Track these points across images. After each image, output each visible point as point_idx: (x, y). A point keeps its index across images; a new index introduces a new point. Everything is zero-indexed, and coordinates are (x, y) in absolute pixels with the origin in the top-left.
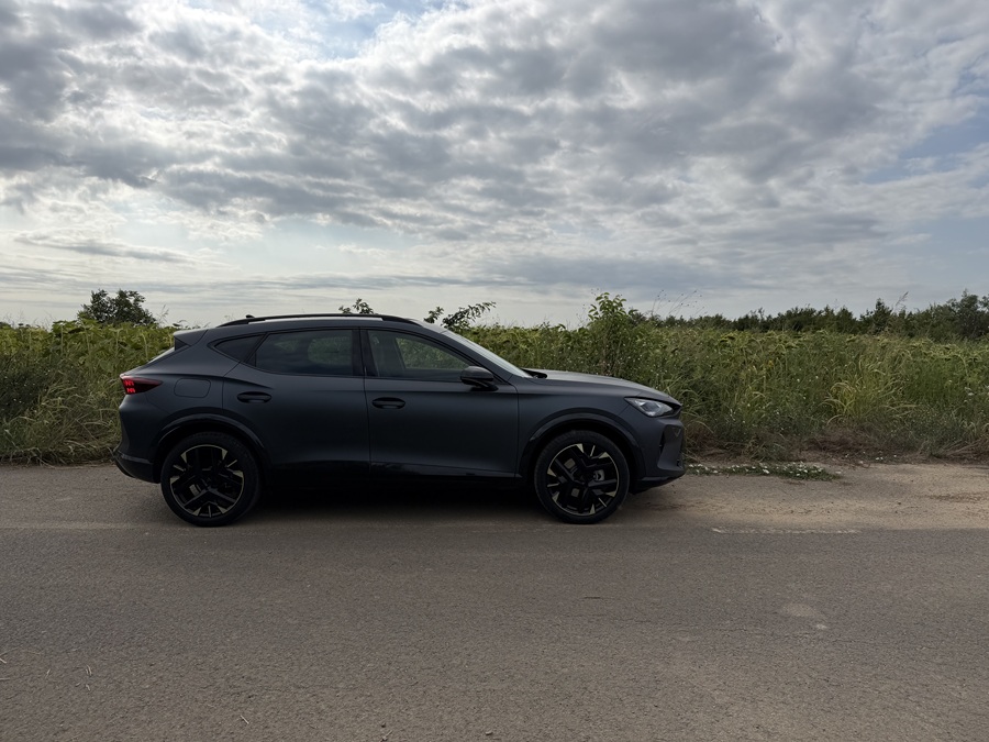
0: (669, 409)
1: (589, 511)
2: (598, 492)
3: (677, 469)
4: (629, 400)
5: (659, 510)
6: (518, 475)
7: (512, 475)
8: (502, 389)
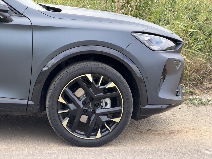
0: (172, 44)
1: (96, 135)
2: (105, 118)
3: (176, 98)
4: (136, 35)
5: (158, 134)
6: (30, 102)
7: (25, 102)
8: (17, 20)
